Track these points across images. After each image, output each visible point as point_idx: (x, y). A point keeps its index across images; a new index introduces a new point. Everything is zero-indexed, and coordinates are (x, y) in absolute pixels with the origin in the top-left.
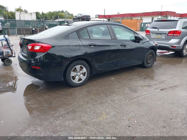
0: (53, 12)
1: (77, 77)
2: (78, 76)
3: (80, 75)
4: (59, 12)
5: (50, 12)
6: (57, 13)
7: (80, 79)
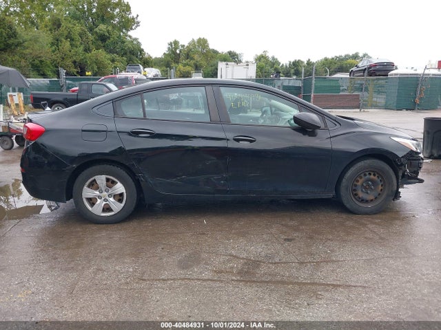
0: (333, 59)
1: (99, 201)
2: (103, 199)
3: (108, 198)
4: (347, 57)
5: (326, 59)
6: (342, 60)
7: (107, 207)
